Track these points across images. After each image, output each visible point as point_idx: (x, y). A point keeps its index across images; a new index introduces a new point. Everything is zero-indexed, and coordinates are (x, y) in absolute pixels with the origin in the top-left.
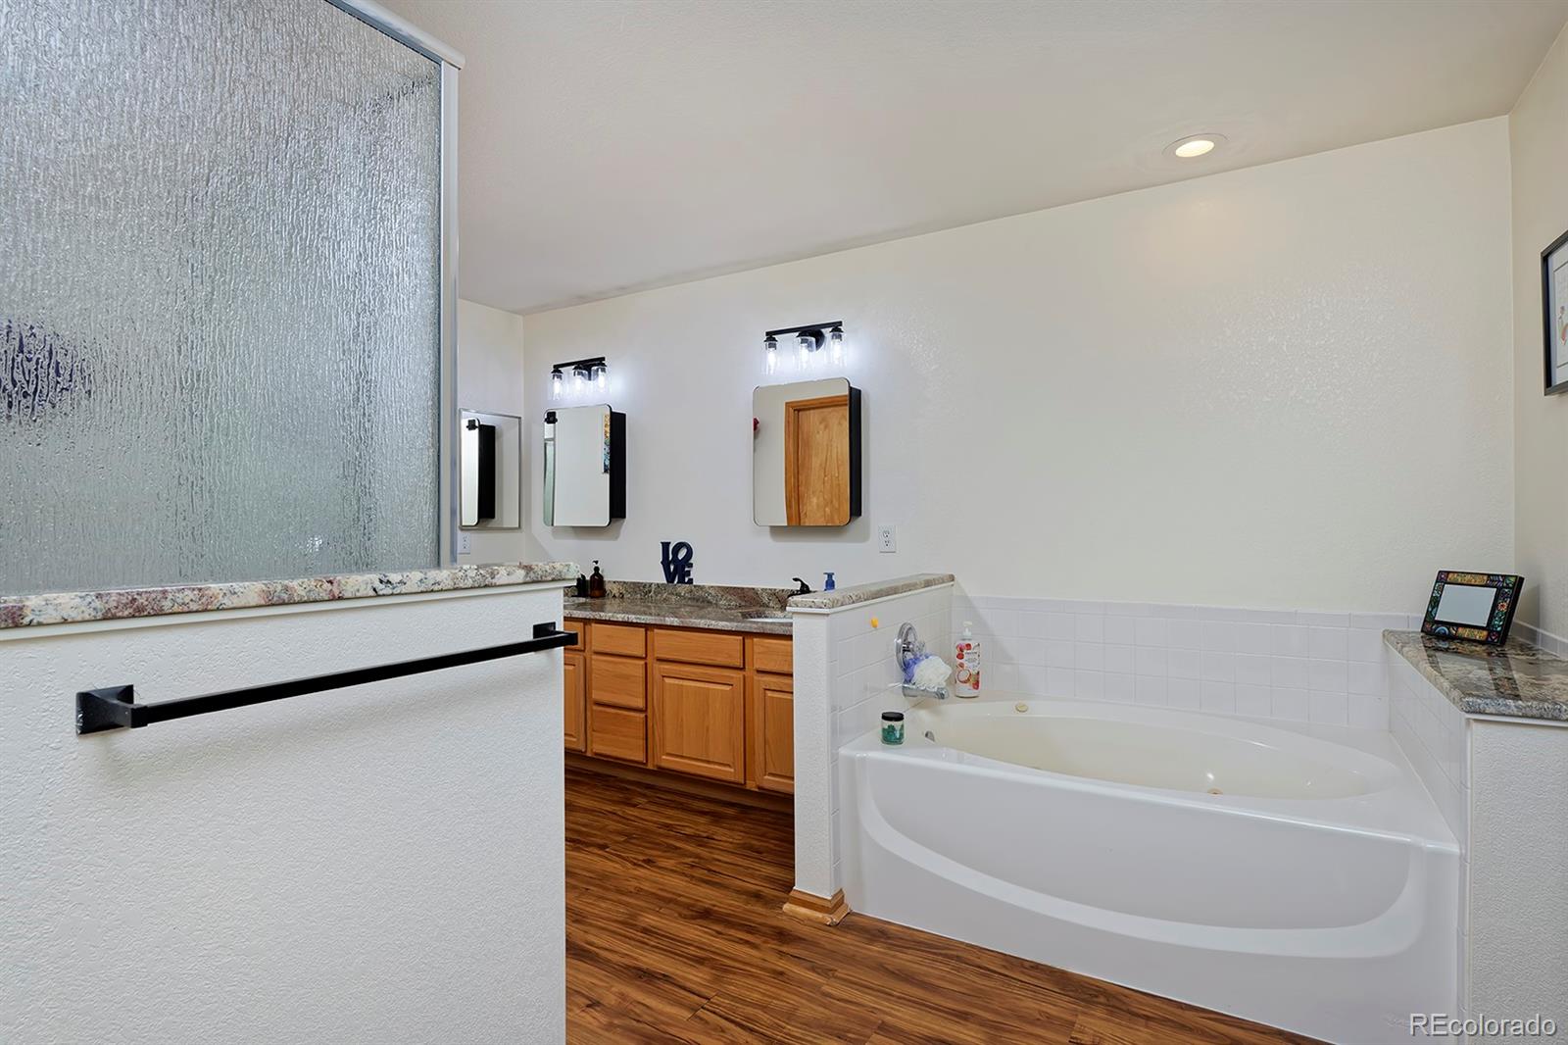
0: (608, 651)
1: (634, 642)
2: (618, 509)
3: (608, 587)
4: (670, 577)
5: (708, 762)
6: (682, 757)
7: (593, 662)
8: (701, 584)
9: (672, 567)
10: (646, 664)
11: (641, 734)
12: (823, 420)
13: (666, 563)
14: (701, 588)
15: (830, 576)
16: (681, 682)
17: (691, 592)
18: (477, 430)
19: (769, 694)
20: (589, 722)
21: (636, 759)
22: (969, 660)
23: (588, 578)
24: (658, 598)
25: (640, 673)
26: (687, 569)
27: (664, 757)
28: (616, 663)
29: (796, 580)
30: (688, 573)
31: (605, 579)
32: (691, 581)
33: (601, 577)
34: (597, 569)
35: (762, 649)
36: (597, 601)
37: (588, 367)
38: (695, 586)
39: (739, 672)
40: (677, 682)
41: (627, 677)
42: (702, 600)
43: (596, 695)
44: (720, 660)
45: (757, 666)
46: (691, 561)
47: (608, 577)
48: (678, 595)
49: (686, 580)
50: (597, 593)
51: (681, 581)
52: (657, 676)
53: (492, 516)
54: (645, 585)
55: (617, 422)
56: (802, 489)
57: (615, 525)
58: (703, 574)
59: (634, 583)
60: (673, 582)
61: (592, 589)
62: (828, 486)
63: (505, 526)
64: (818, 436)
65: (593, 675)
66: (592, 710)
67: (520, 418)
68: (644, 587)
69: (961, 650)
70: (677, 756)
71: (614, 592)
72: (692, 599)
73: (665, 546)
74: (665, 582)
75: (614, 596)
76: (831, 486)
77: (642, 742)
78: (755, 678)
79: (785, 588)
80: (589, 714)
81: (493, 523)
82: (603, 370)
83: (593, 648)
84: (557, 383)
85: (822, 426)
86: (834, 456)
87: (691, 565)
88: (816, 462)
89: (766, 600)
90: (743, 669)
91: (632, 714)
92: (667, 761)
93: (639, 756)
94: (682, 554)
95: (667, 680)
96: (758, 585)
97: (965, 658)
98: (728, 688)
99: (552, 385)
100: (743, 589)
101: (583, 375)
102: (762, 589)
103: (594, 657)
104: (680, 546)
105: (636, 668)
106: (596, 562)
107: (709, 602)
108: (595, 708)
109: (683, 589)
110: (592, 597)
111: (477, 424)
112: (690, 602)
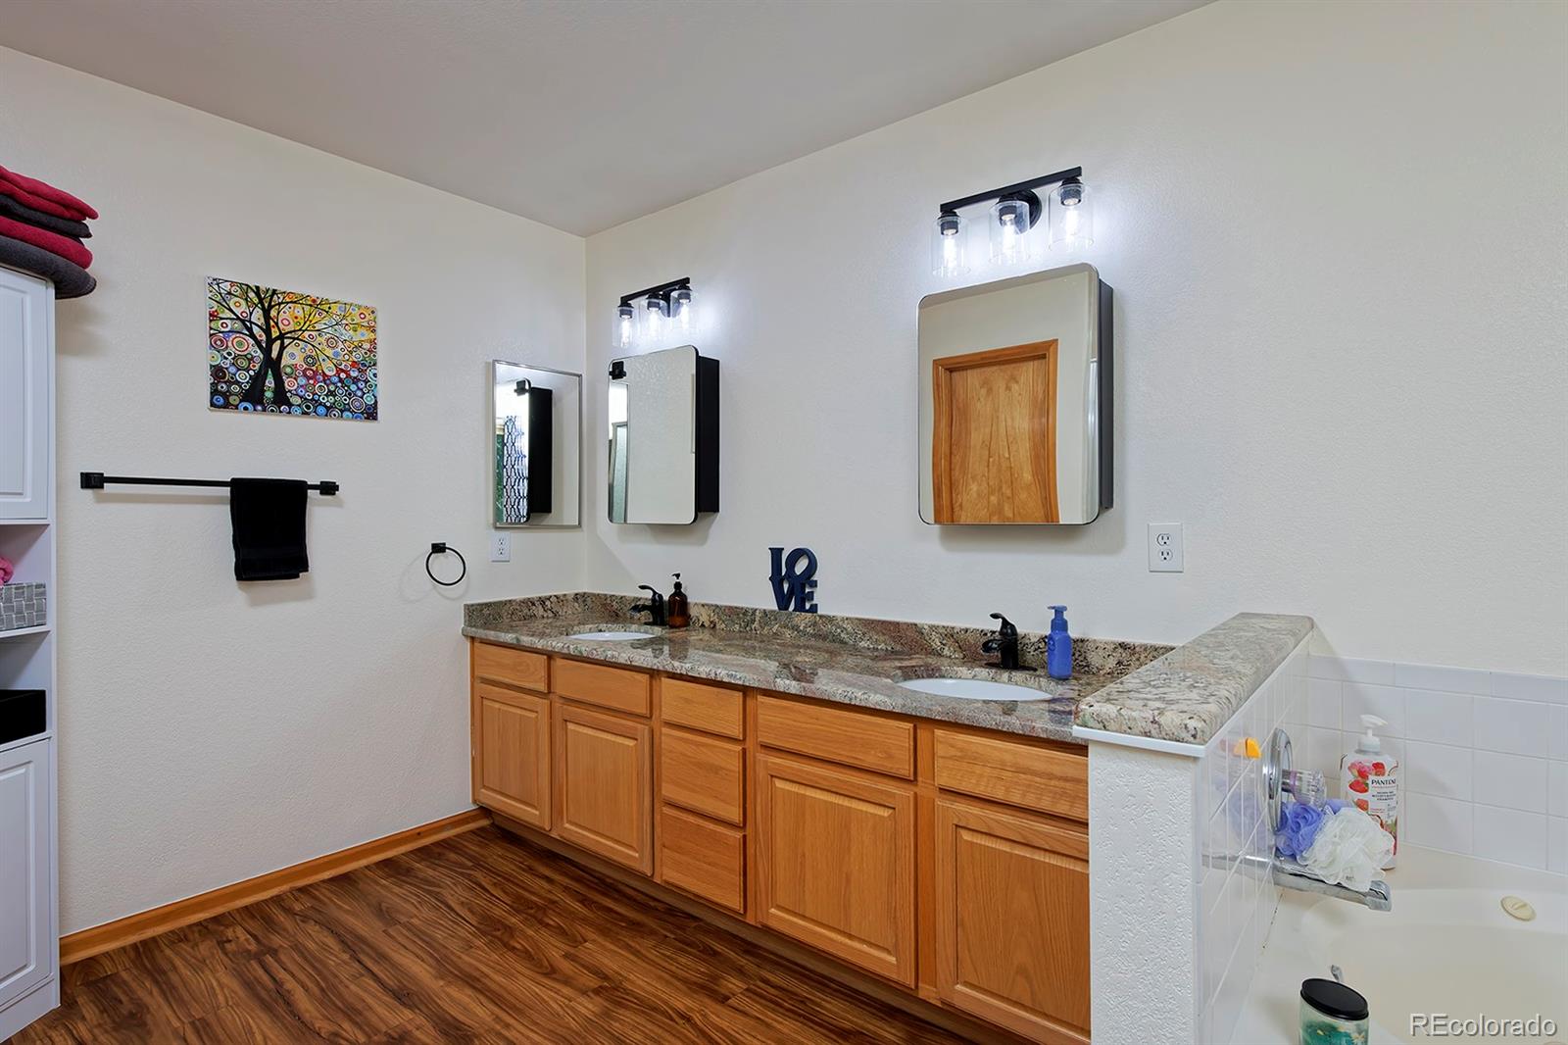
0: (684, 722)
1: (726, 714)
2: (707, 498)
3: (693, 612)
4: (783, 601)
5: (850, 936)
6: (803, 917)
7: (663, 738)
8: (831, 614)
9: (786, 586)
10: (744, 751)
11: (737, 864)
12: (985, 383)
13: (776, 579)
14: (830, 619)
15: (1059, 611)
16: (802, 790)
17: (815, 624)
18: (527, 395)
19: (966, 836)
20: (658, 830)
21: (729, 905)
22: (1380, 797)
23: (666, 598)
24: (765, 631)
25: (735, 765)
26: (807, 590)
27: (773, 910)
28: (698, 744)
29: (995, 616)
30: (811, 596)
31: (689, 600)
32: (814, 609)
33: (684, 598)
34: (678, 586)
35: (953, 752)
36: (679, 634)
37: (666, 295)
38: (821, 617)
39: (906, 786)
40: (794, 788)
41: (715, 769)
42: (833, 640)
43: (668, 791)
44: (870, 760)
45: (943, 780)
46: (815, 578)
47: (692, 599)
48: (795, 628)
49: (808, 606)
50: (678, 620)
51: (800, 608)
52: (762, 774)
53: (548, 510)
54: (745, 612)
55: (707, 373)
56: (956, 473)
57: (701, 524)
58: (832, 599)
59: (730, 608)
60: (787, 609)
61: (671, 614)
62: (994, 470)
63: (565, 524)
64: (979, 405)
65: (663, 758)
66: (662, 813)
67: (580, 376)
68: (744, 614)
69: (1363, 774)
70: (795, 914)
71: (702, 619)
72: (818, 636)
73: (776, 553)
74: (777, 608)
75: (703, 625)
76: (999, 470)
77: (738, 880)
78: (938, 802)
79: (971, 626)
80: (657, 817)
81: (550, 519)
82: (688, 297)
83: (664, 717)
84: (626, 324)
85: (983, 391)
86: (1002, 431)
87: (814, 584)
88: (976, 438)
89: (936, 644)
90: (914, 781)
91: (720, 829)
92: (778, 918)
93: (734, 902)
94: (801, 567)
95: (779, 784)
96: (924, 620)
97: (1373, 789)
98: (886, 813)
99: (619, 326)
100: (898, 623)
101: (657, 305)
102: (932, 627)
103: (665, 730)
104: (798, 554)
105: (728, 757)
106: (678, 576)
107: (842, 642)
108: (667, 810)
109: (802, 620)
110: (672, 627)
111: (527, 387)
112: (813, 642)
